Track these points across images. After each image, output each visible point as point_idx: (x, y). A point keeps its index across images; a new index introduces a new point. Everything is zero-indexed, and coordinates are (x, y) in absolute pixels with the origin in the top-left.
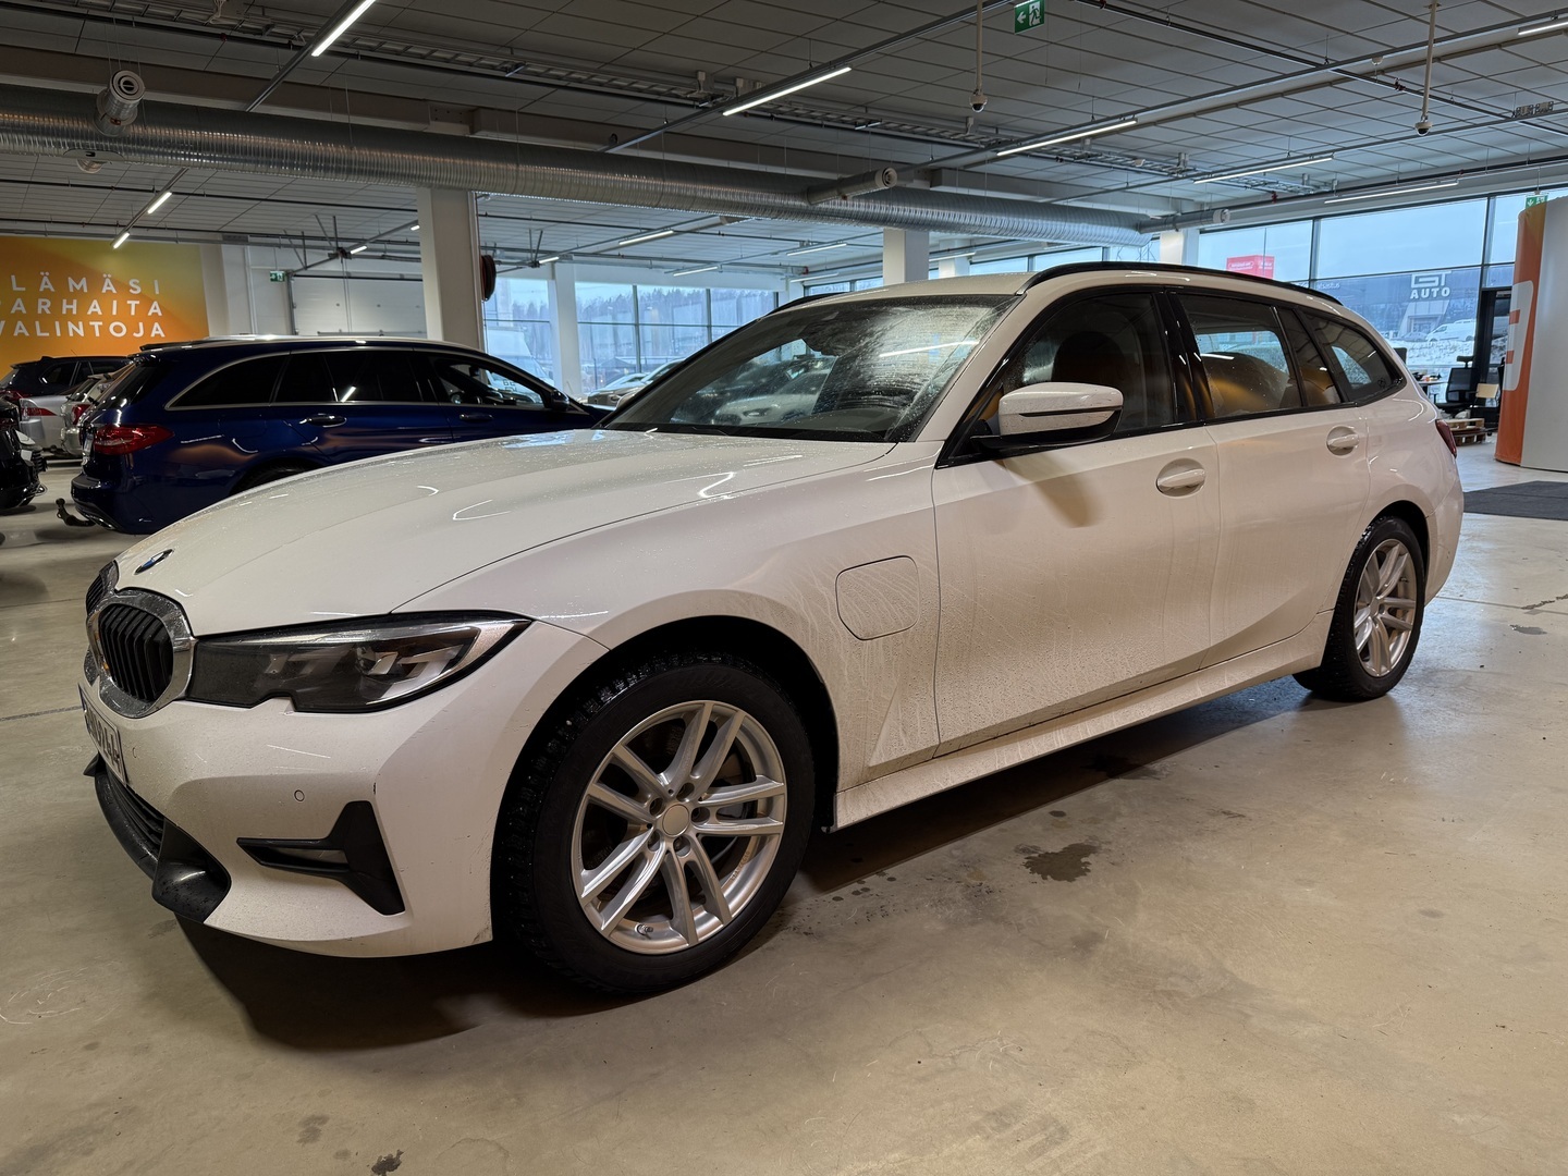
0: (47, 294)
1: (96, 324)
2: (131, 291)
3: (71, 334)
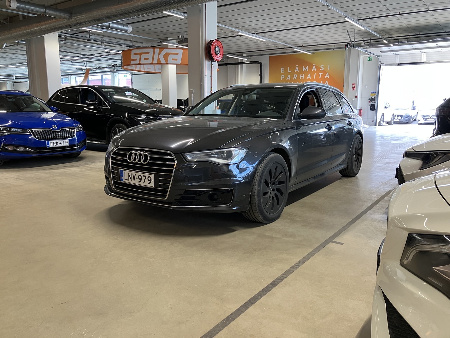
0: (297, 73)
2: (321, 69)
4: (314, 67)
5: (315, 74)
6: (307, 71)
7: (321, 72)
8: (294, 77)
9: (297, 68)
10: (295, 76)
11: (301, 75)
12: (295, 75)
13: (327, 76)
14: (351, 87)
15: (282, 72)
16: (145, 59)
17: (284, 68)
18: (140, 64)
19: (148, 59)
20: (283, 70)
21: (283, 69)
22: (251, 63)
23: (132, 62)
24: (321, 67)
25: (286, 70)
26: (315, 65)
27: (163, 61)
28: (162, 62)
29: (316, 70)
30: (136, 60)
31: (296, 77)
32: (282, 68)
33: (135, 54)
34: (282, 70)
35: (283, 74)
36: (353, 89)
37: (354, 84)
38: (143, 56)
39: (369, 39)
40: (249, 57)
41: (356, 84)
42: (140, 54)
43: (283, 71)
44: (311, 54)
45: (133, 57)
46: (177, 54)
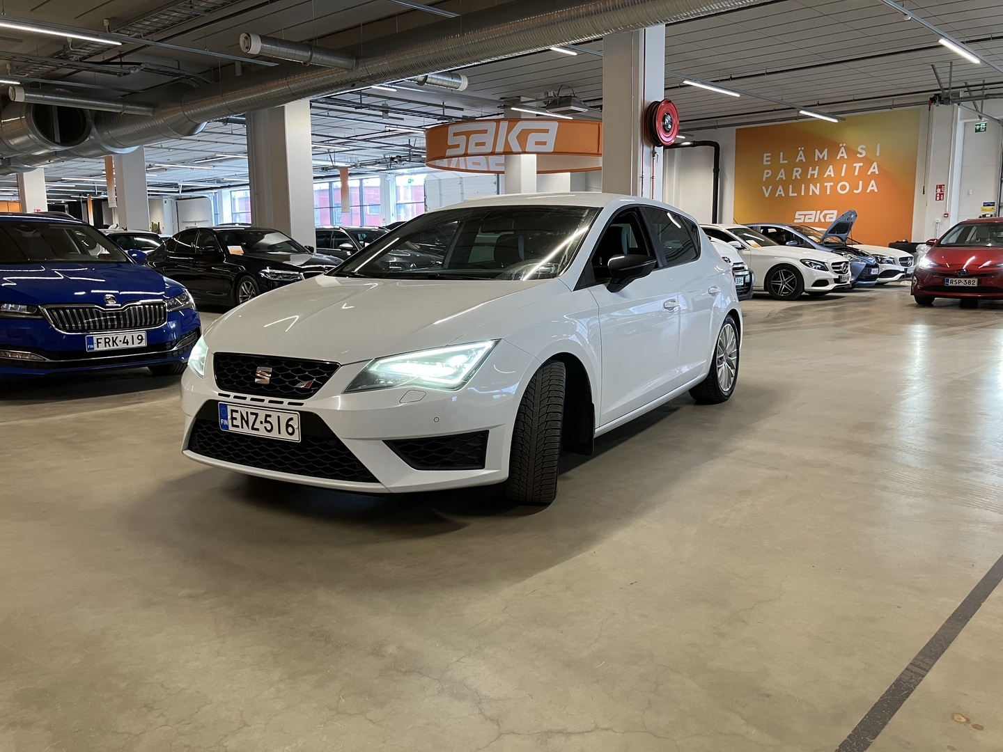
0: (800, 164)
1: (828, 185)
2: (858, 155)
3: (811, 194)
4: (843, 149)
5: (845, 165)
6: (826, 159)
7: (860, 160)
8: (794, 174)
9: (801, 153)
10: (797, 171)
11: (811, 168)
12: (795, 169)
13: (874, 169)
14: (932, 192)
15: (765, 163)
16: (477, 144)
17: (770, 154)
18: (466, 155)
19: (483, 144)
20: (769, 159)
21: (767, 157)
22: (695, 144)
23: (449, 152)
24: (860, 150)
25: (775, 158)
26: (844, 145)
27: (515, 147)
28: (514, 150)
29: (846, 157)
30: (458, 146)
31: (798, 174)
32: (765, 155)
33: (455, 134)
34: (765, 159)
35: (768, 167)
36: (938, 198)
37: (940, 187)
38: (474, 139)
39: (981, 82)
40: (690, 133)
41: (945, 187)
42: (468, 134)
43: (767, 161)
44: (835, 121)
45: (452, 140)
46: (547, 131)
